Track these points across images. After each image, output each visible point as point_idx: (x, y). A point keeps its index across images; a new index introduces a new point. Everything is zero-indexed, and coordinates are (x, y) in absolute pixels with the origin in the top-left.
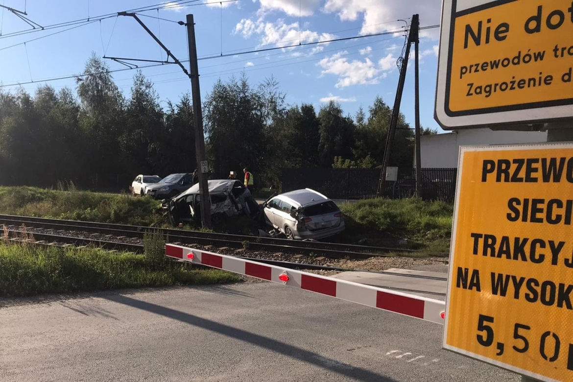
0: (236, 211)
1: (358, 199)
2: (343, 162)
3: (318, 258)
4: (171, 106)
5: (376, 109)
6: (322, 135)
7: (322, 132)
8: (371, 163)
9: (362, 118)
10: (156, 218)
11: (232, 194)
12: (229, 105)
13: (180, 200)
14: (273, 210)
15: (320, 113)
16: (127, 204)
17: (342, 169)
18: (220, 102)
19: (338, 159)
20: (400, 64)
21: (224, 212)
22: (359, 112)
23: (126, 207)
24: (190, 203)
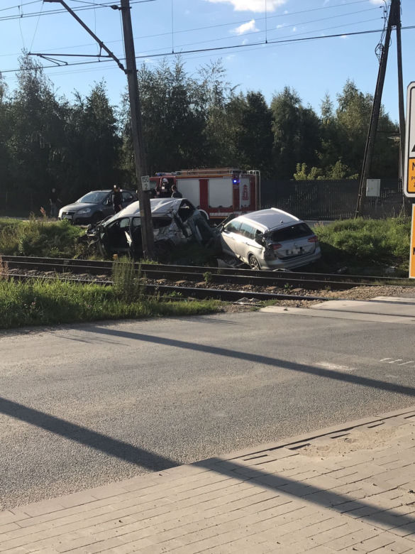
0: (184, 237)
1: (333, 219)
2: (308, 172)
3: (295, 290)
4: (80, 98)
5: (347, 96)
6: (276, 134)
7: (276, 129)
8: (343, 170)
9: (329, 109)
10: (79, 249)
11: (178, 216)
12: (156, 97)
13: (112, 225)
14: (232, 234)
15: (273, 103)
16: (38, 232)
17: (308, 181)
18: (145, 94)
19: (301, 166)
20: (379, 52)
21: (169, 239)
22: (325, 101)
23: (37, 236)
24: (126, 229)
